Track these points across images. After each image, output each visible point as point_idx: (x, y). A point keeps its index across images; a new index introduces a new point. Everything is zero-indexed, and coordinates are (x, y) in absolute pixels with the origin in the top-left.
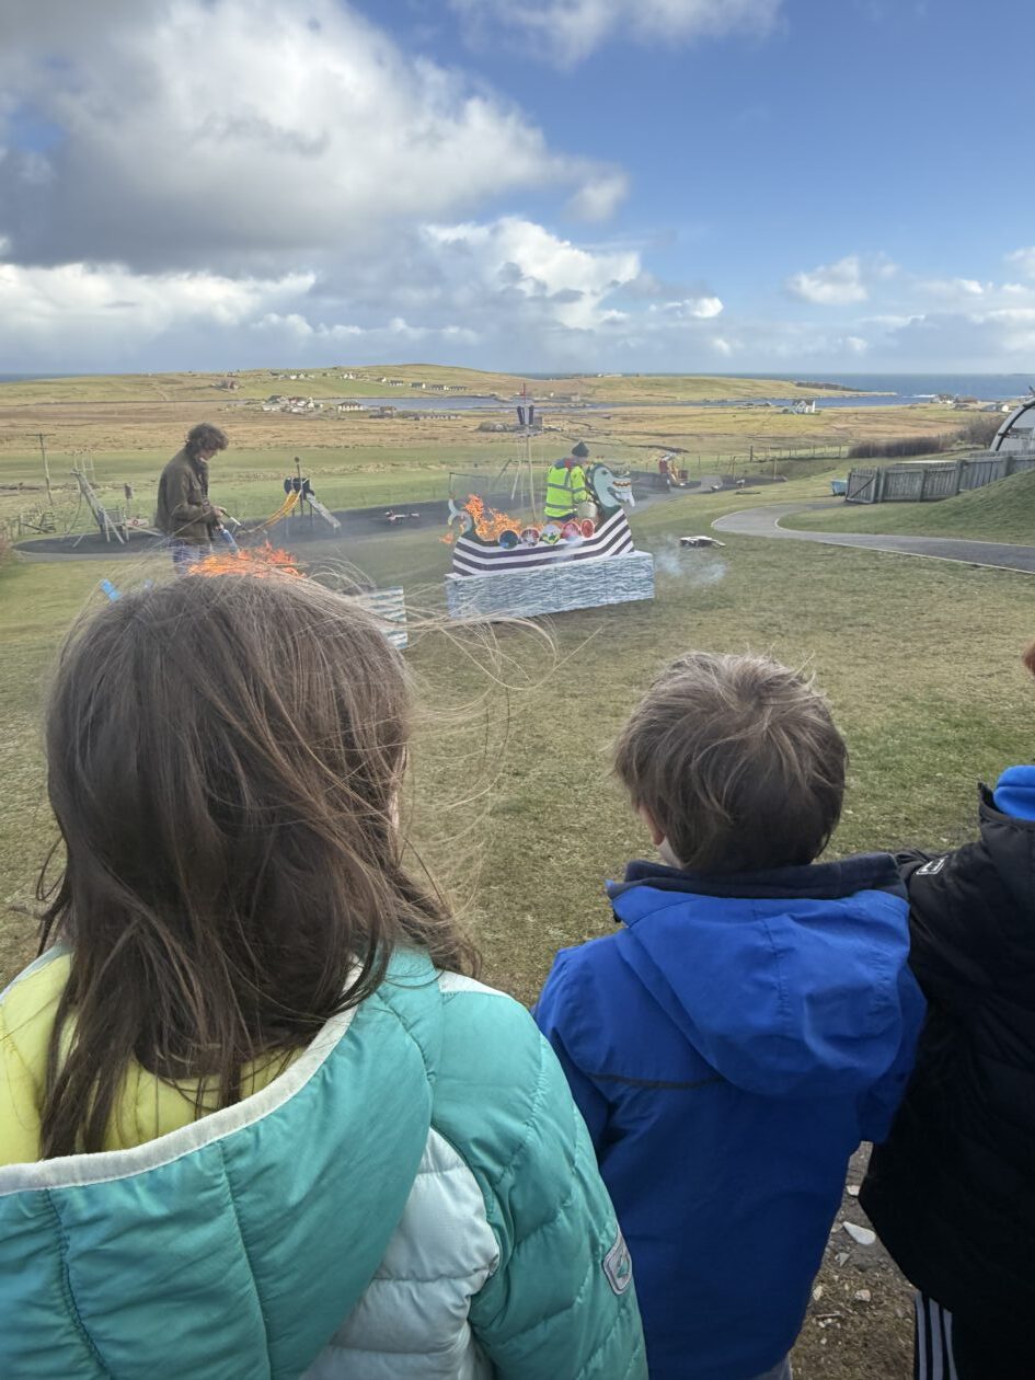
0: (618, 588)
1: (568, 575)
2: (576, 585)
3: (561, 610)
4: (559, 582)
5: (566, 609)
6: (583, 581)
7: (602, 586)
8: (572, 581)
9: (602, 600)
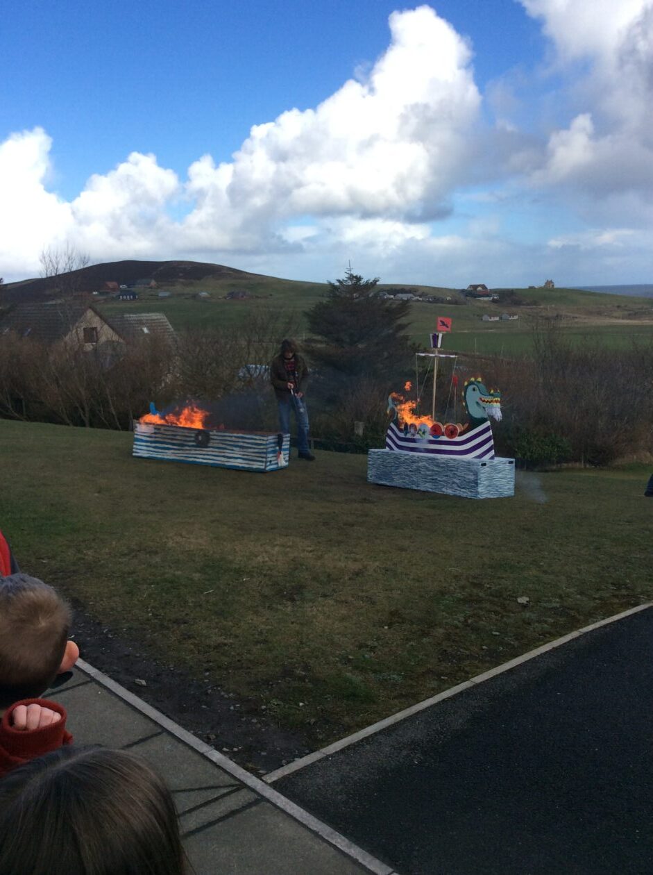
0: (454, 483)
1: (424, 463)
2: (428, 473)
3: (419, 488)
4: (419, 467)
5: (422, 489)
6: (433, 471)
7: (444, 478)
8: (427, 469)
9: (444, 490)
